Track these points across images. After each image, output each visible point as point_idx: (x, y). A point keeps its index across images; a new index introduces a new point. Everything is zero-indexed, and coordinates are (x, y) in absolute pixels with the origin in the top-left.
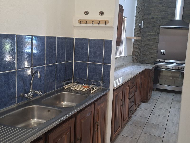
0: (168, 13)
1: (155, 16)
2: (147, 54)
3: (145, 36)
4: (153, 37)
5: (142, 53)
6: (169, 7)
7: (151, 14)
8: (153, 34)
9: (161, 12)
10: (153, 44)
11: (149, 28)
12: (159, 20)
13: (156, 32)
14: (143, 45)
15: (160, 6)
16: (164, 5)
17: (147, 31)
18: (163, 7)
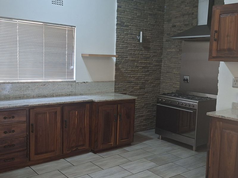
0: (193, 15)
1: (176, 23)
2: (168, 81)
3: (165, 54)
4: (174, 55)
5: (162, 80)
6: (195, 5)
7: (171, 20)
8: (174, 50)
9: (184, 15)
10: (174, 67)
11: (170, 42)
12: (181, 29)
13: (179, 47)
14: (163, 67)
15: (182, 6)
16: (188, 3)
17: (167, 46)
18: (186, 8)
